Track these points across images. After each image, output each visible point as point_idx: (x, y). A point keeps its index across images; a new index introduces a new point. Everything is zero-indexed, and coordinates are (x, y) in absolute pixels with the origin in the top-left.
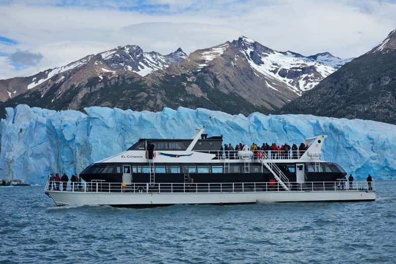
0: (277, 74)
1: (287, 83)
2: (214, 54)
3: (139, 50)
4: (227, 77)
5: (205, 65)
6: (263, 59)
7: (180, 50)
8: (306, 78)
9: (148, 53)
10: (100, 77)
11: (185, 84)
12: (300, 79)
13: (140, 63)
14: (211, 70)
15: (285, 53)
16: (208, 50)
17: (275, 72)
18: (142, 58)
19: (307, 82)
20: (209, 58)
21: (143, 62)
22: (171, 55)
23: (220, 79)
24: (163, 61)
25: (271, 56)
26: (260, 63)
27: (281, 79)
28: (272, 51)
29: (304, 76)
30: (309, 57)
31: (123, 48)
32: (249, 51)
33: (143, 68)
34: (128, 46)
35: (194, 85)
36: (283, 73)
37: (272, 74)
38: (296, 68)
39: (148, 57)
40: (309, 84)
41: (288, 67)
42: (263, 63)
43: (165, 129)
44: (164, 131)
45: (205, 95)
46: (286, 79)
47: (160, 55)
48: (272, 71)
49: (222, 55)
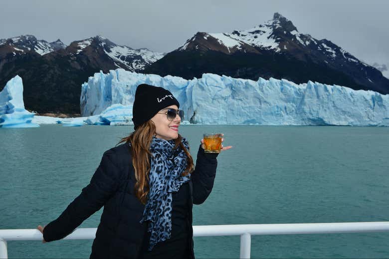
0: (119, 59)
1: (126, 64)
2: (85, 44)
3: (34, 39)
4: (94, 59)
5: (81, 50)
6: (111, 49)
7: (59, 40)
8: (137, 62)
9: (40, 41)
10: (14, 53)
11: (70, 61)
12: (133, 62)
13: (36, 46)
14: (85, 54)
15: (123, 47)
16: (81, 41)
17: (118, 57)
18: (36, 43)
19: (137, 64)
20: (83, 46)
21: (37, 46)
22: (54, 43)
23: (91, 60)
24: (49, 46)
25: (115, 48)
26: (109, 51)
27: (122, 61)
28: (116, 45)
29: (135, 61)
30: (136, 50)
31: (25, 37)
32: (103, 44)
33: (37, 49)
34: (27, 36)
35: (75, 62)
36: (123, 58)
37: (117, 58)
38: (131, 56)
39: (40, 43)
40: (138, 65)
41: (125, 55)
42: (111, 51)
43: (263, 91)
44: (262, 93)
45: (82, 68)
46: (124, 61)
47: (47, 42)
48: (117, 57)
49: (90, 46)
